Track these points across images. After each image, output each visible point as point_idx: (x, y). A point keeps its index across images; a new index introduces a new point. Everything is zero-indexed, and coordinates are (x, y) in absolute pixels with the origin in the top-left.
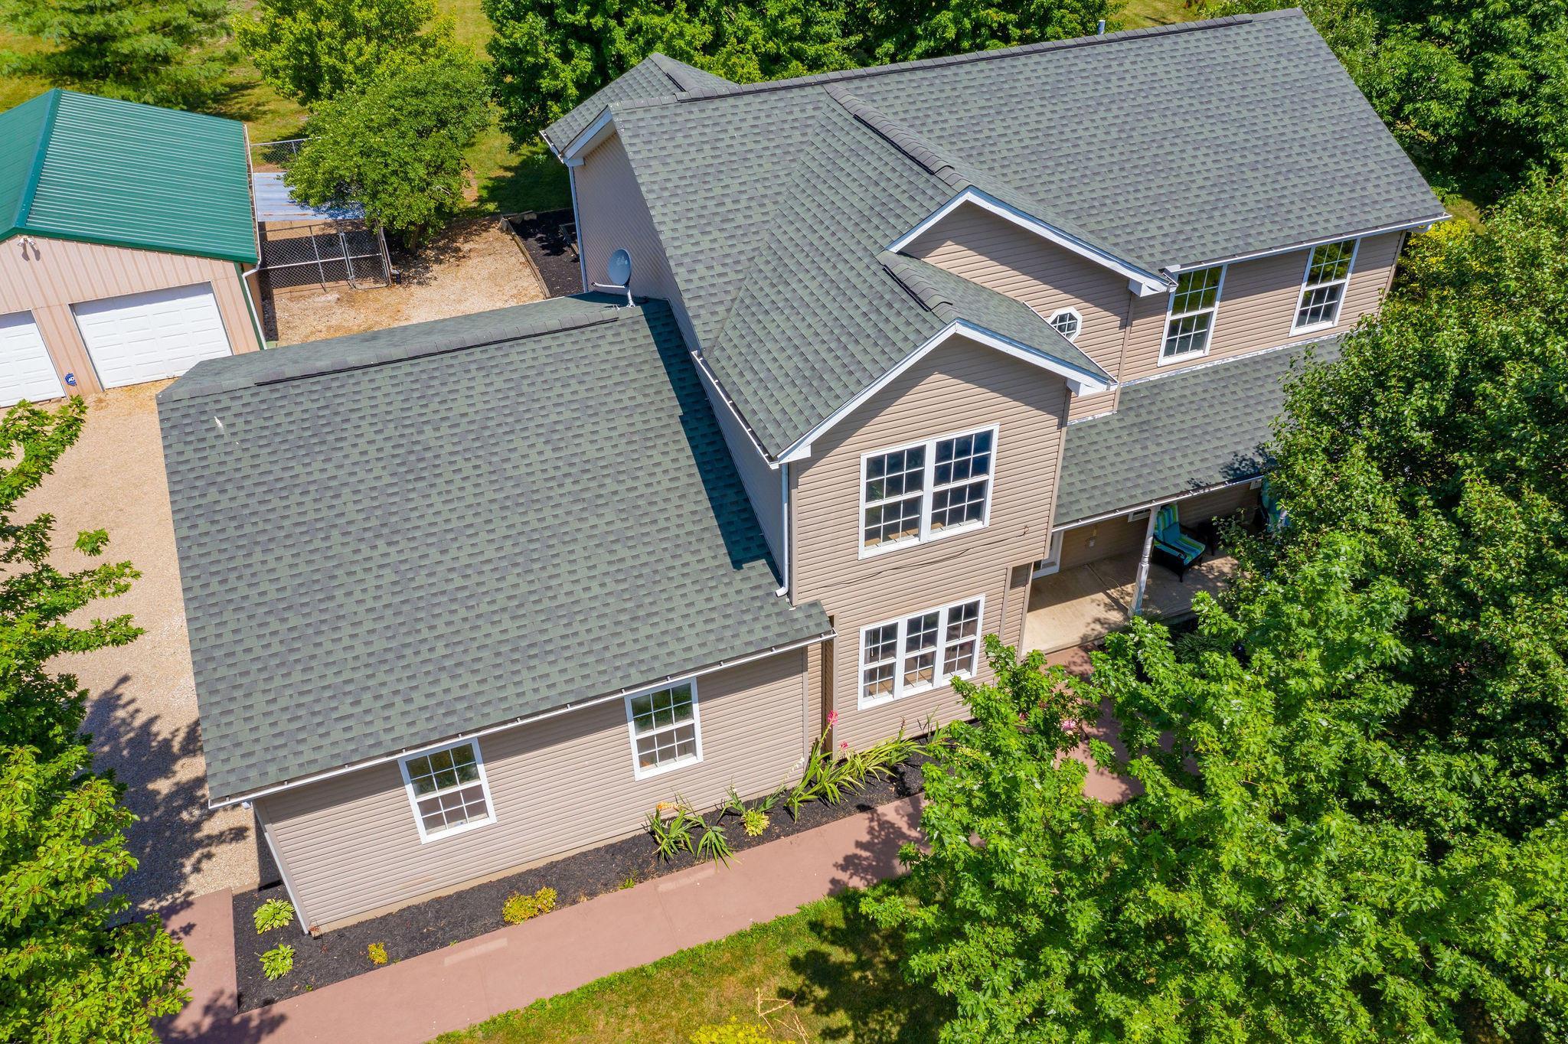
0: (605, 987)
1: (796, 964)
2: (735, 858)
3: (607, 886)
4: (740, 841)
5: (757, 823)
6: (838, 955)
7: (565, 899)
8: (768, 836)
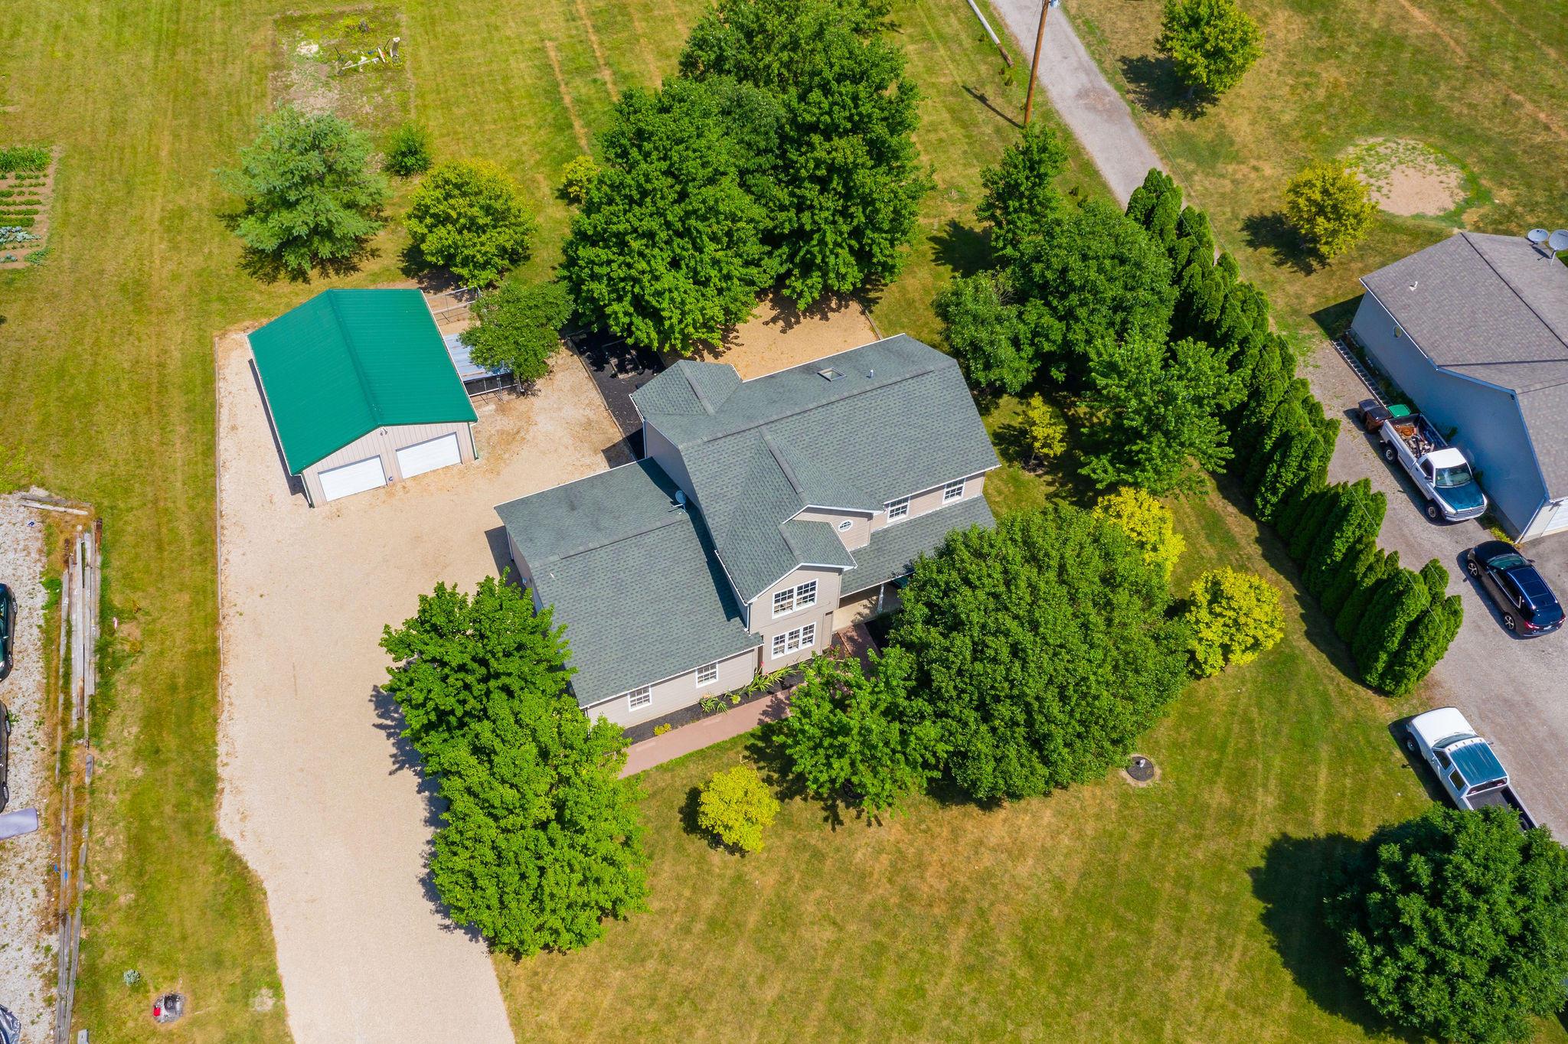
0: (691, 755)
1: (747, 748)
2: (729, 712)
3: (687, 723)
4: (731, 706)
5: (736, 699)
6: (761, 744)
7: (674, 727)
8: (740, 704)
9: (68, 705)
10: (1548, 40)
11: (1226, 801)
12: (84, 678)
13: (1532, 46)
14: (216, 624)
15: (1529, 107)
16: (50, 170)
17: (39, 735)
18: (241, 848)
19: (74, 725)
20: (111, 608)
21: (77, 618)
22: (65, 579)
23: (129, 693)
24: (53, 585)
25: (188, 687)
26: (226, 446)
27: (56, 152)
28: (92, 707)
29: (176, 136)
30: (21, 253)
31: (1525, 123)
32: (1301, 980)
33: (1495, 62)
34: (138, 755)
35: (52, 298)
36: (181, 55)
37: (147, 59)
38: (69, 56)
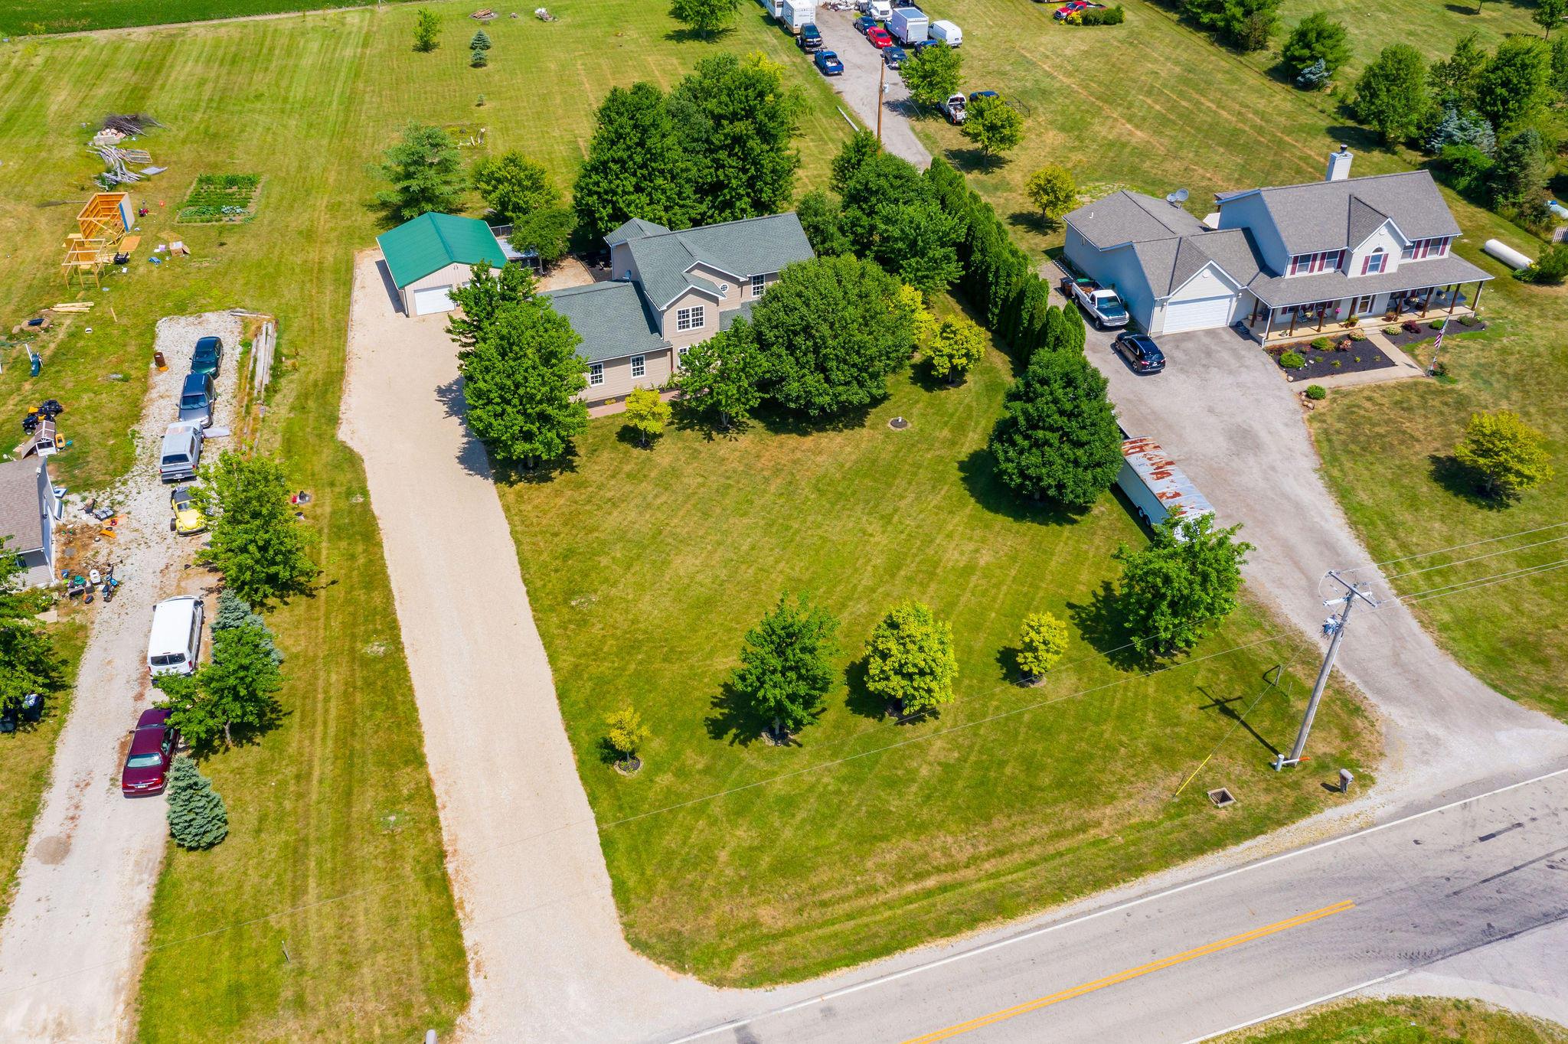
7: (617, 401)
9: (252, 388)
10: (1220, 144)
11: (949, 436)
12: (263, 376)
13: (1210, 147)
14: (344, 360)
15: (1201, 171)
16: (260, 186)
17: (234, 402)
18: (350, 444)
19: (255, 394)
20: (282, 354)
21: (261, 355)
22: (254, 343)
23: (289, 388)
24: (247, 345)
25: (325, 384)
26: (357, 293)
27: (263, 179)
28: (267, 389)
29: (339, 173)
30: (237, 218)
31: (1196, 178)
32: (978, 501)
33: (1183, 153)
34: (292, 409)
35: (256, 236)
36: (346, 141)
37: (325, 142)
38: (275, 140)
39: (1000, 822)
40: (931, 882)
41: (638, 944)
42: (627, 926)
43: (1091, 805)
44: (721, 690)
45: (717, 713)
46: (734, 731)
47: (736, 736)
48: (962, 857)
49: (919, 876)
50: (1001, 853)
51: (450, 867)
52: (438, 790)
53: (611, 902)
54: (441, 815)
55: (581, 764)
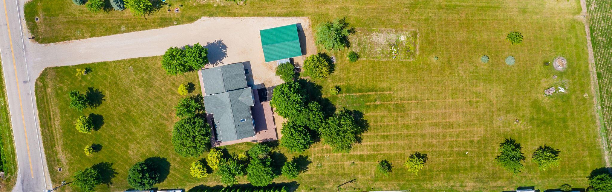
1: (200, 94)
11: (177, 160)
18: (199, 20)
25: (229, 12)
39: (61, 131)
40: (52, 116)
41: (46, 69)
42: (50, 68)
43: (62, 147)
44: (100, 91)
45: (94, 90)
46: (90, 92)
47: (88, 92)
48: (55, 123)
49: (53, 115)
50: (55, 129)
51: (67, 41)
52: (84, 40)
53: (55, 66)
54: (78, 40)
55: (86, 64)
